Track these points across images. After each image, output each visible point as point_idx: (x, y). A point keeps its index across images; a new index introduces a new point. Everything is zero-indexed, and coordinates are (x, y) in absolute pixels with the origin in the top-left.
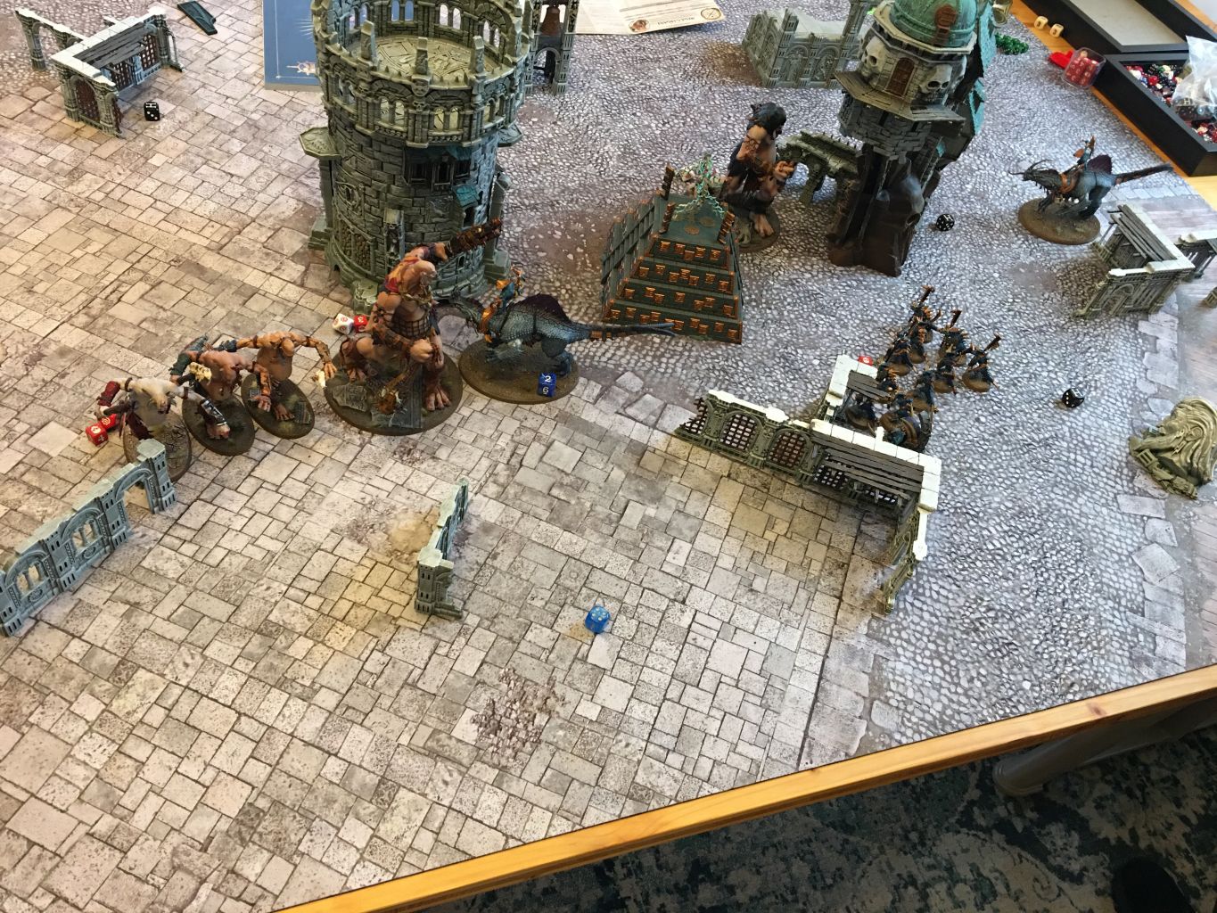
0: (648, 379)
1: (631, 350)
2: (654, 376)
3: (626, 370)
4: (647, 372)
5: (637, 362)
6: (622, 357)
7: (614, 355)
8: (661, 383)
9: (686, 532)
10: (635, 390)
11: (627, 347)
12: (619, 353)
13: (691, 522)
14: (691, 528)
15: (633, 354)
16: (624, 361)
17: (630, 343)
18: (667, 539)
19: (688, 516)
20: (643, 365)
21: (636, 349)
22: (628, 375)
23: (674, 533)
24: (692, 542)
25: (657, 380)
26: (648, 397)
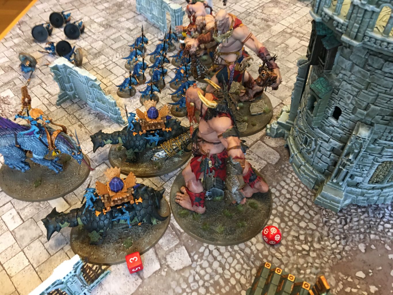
0: (177, 276)
1: (217, 277)
2: (179, 285)
3: (193, 261)
4: (186, 280)
5: (202, 277)
6: (211, 265)
7: (215, 258)
8: (169, 287)
9: (23, 232)
10: (168, 258)
11: (222, 276)
12: (216, 265)
13: (27, 240)
14: (22, 237)
15: (211, 277)
16: (205, 264)
17: (227, 281)
18: (26, 216)
19: (33, 240)
20: (195, 281)
21: (217, 283)
22: (187, 261)
23: (27, 223)
24: (13, 233)
25: (173, 284)
26: (157, 266)
